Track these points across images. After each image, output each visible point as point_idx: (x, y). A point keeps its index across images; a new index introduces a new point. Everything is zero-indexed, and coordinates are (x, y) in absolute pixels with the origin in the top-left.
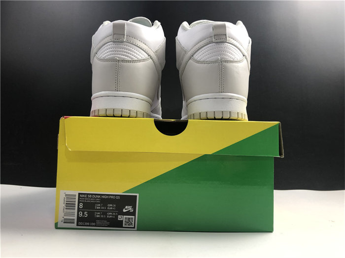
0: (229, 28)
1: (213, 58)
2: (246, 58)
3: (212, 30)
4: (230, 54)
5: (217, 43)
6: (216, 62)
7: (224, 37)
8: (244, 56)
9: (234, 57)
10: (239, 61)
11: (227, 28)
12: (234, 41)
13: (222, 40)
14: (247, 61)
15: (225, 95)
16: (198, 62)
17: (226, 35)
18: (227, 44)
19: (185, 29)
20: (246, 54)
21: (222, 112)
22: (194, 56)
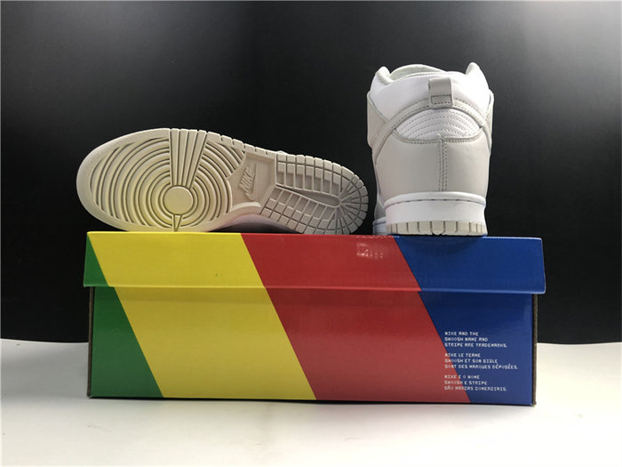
0: (455, 82)
1: (430, 135)
2: (485, 131)
3: (427, 88)
4: (457, 128)
5: (436, 109)
6: (434, 140)
7: (448, 99)
8: (480, 127)
9: (463, 132)
10: (473, 138)
11: (452, 84)
12: (464, 104)
13: (444, 105)
14: (487, 136)
15: (448, 195)
16: (405, 140)
17: (450, 95)
18: (452, 110)
19: (383, 81)
20: (484, 123)
21: (444, 222)
22: (398, 129)
